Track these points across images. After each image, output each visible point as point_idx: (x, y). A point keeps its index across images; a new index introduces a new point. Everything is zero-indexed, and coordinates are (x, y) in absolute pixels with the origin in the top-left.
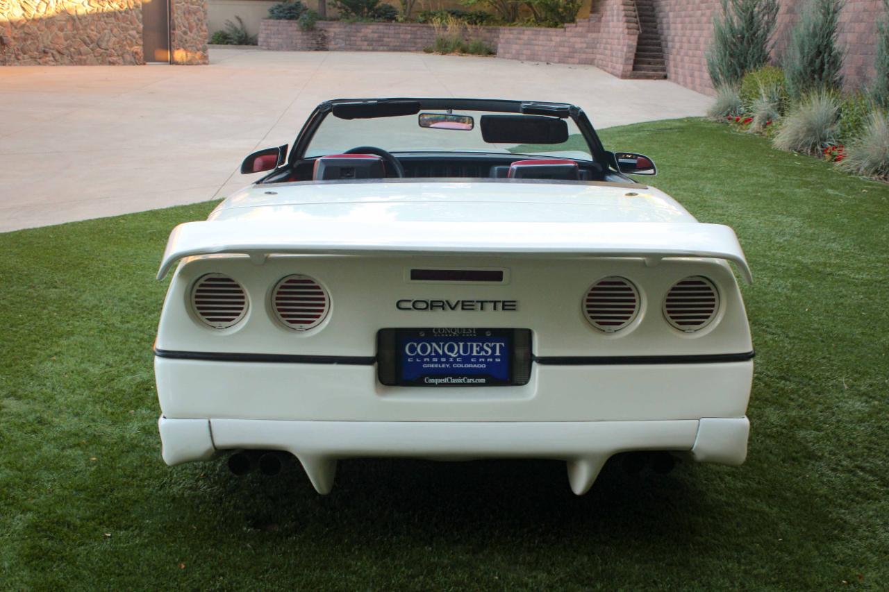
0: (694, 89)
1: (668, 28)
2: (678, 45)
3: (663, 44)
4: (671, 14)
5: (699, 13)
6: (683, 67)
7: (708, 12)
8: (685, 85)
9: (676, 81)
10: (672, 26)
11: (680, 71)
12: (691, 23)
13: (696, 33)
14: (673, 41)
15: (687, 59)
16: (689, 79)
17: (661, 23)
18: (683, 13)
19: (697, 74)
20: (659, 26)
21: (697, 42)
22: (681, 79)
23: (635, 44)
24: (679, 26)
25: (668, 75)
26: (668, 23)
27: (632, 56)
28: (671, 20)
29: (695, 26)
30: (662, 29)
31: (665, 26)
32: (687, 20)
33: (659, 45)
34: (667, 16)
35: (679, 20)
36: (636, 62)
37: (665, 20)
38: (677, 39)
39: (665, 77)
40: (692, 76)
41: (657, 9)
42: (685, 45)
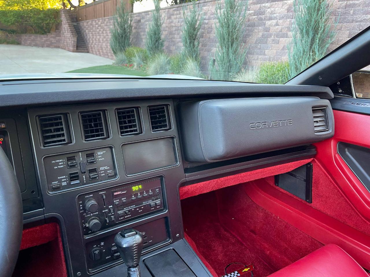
0: (100, 56)
1: (86, 36)
2: (91, 41)
3: (85, 41)
4: (87, 31)
5: (98, 30)
6: (95, 49)
7: (102, 30)
8: (97, 55)
9: (93, 53)
10: (88, 35)
11: (94, 50)
12: (95, 33)
13: (98, 37)
14: (89, 40)
15: (96, 46)
16: (98, 53)
17: (83, 34)
18: (92, 30)
19: (101, 51)
20: (82, 35)
21: (99, 40)
22: (94, 53)
23: (76, 40)
24: (91, 35)
25: (89, 52)
26: (86, 34)
27: (75, 44)
28: (87, 33)
29: (97, 35)
30: (84, 36)
31: (85, 35)
32: (94, 33)
33: (84, 41)
34: (85, 31)
35: (90, 33)
36: (77, 47)
37: (84, 33)
38: (90, 39)
39: (88, 52)
40: (99, 51)
41: (81, 29)
42: (94, 41)
